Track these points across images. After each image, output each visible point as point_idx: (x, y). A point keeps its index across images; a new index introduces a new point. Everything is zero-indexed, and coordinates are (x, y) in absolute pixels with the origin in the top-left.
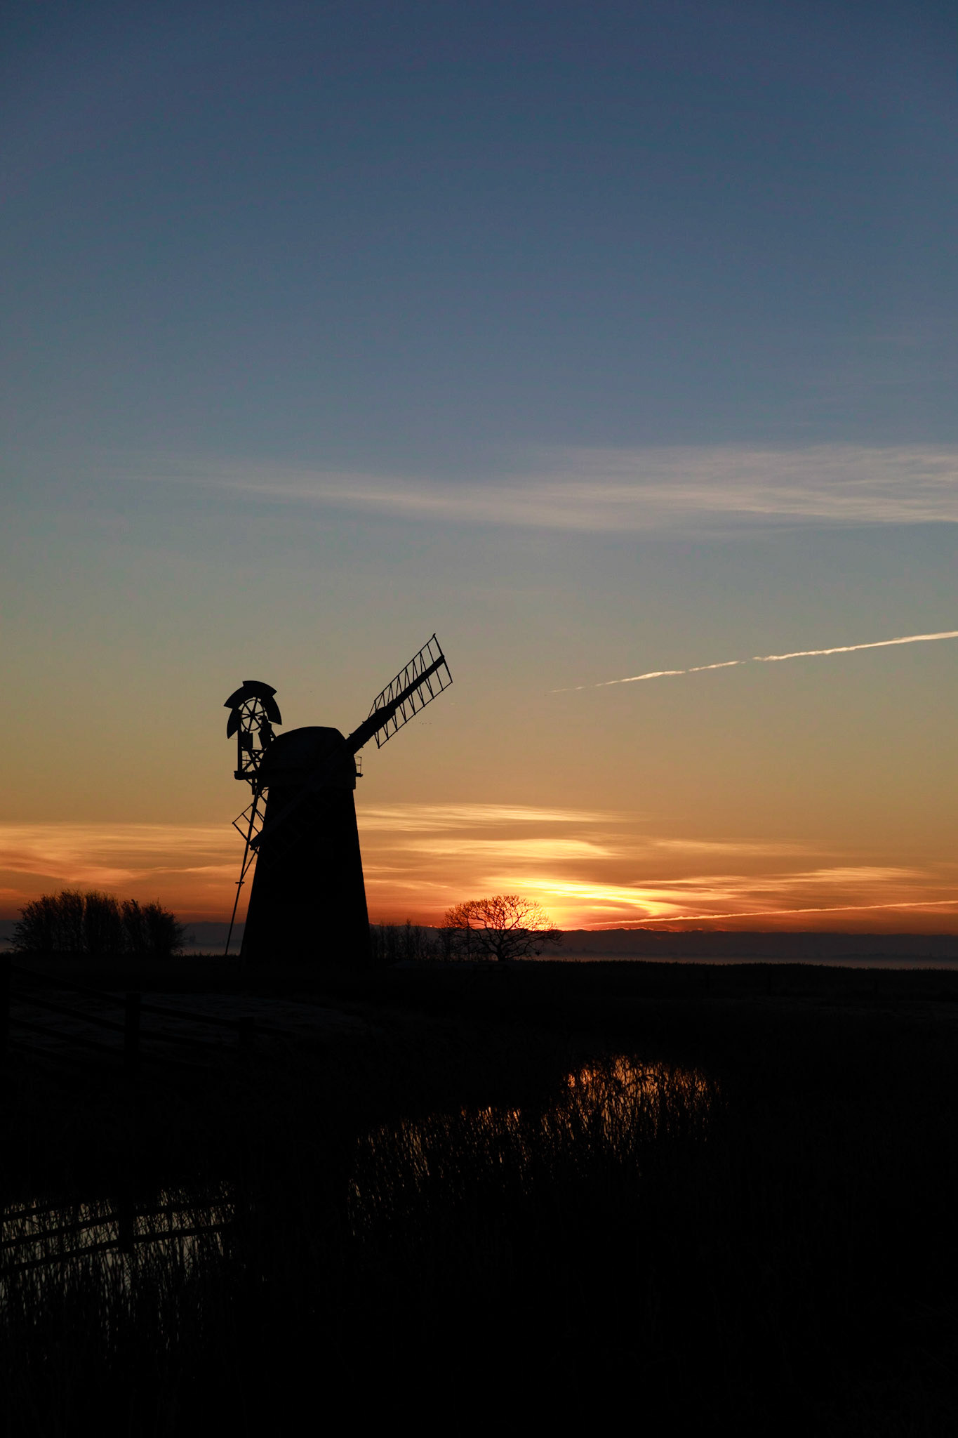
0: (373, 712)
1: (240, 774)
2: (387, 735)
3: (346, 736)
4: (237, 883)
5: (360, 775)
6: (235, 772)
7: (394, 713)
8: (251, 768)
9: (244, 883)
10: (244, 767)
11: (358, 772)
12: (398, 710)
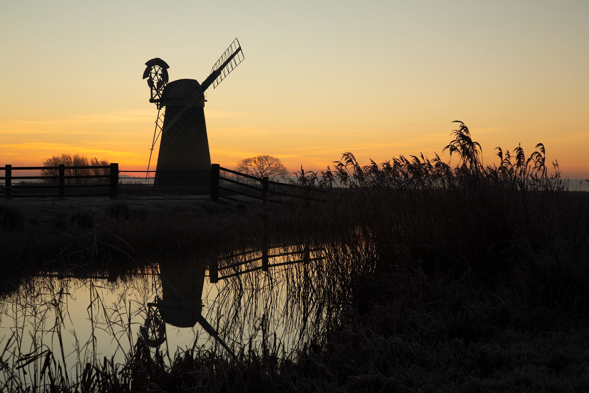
0: (212, 72)
1: (152, 100)
2: (218, 83)
3: (200, 84)
4: (150, 149)
5: (206, 101)
6: (150, 99)
7: (220, 73)
8: (157, 97)
9: (153, 149)
10: (153, 97)
11: (205, 99)
12: (222, 71)
